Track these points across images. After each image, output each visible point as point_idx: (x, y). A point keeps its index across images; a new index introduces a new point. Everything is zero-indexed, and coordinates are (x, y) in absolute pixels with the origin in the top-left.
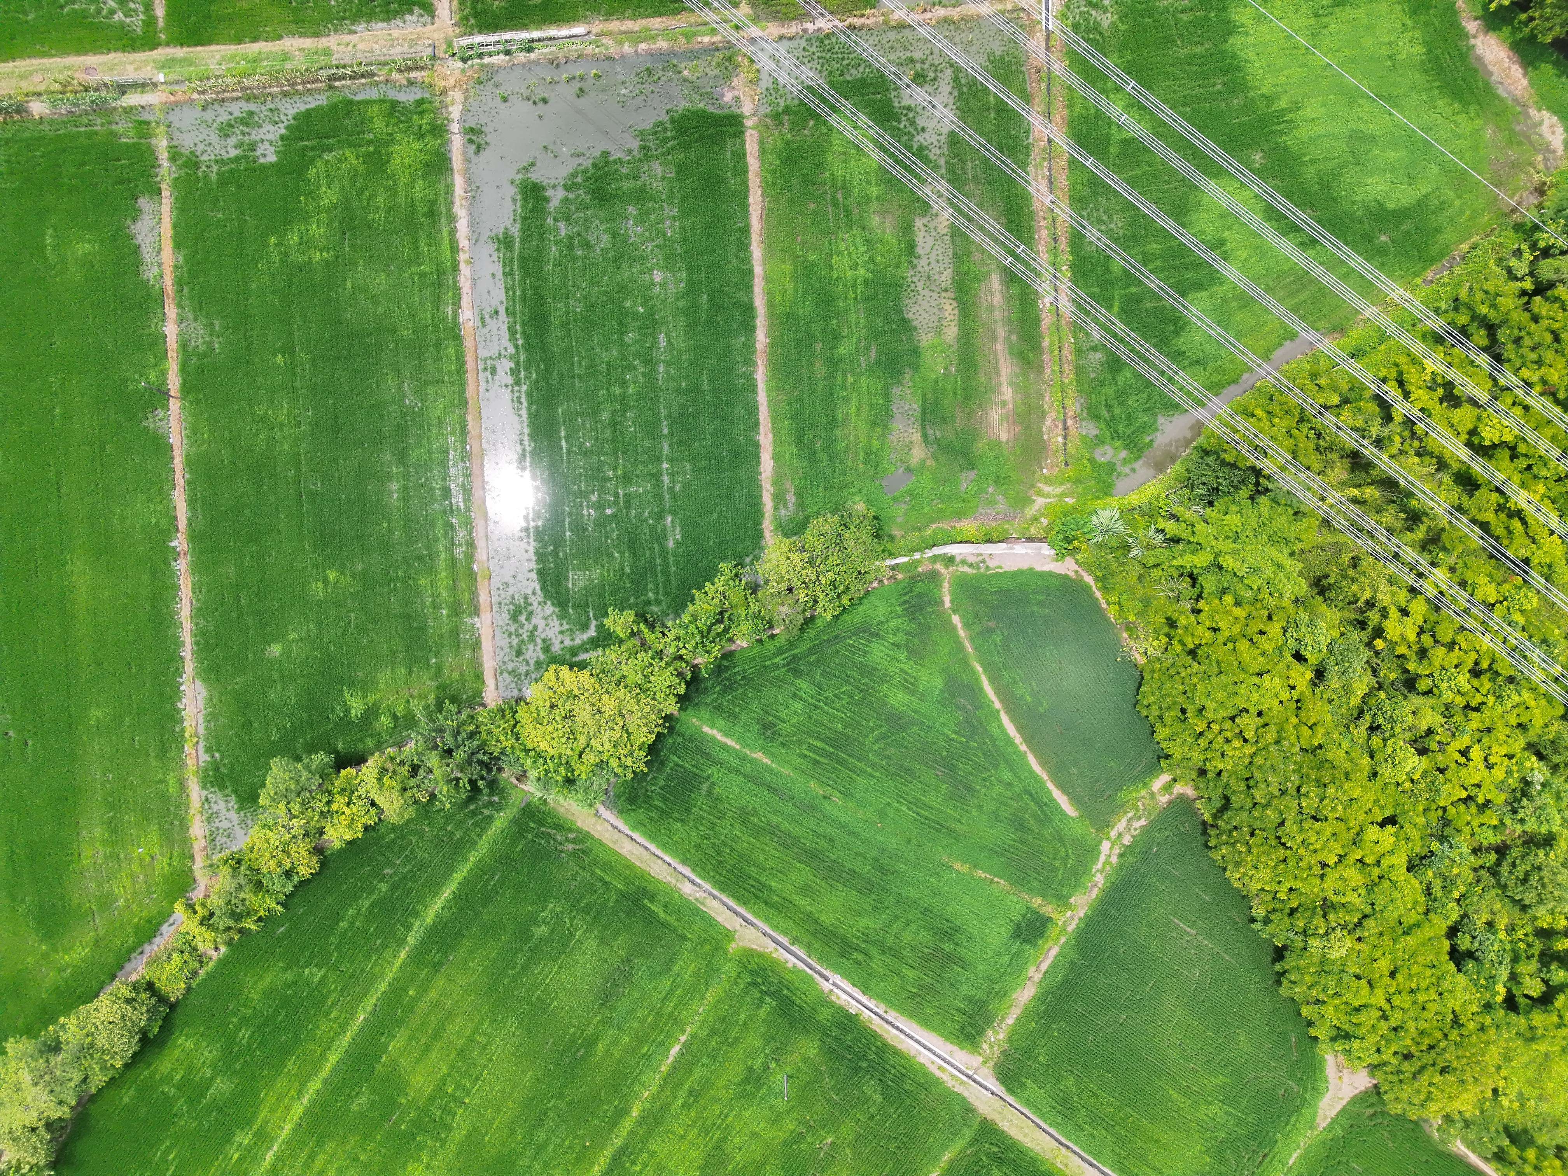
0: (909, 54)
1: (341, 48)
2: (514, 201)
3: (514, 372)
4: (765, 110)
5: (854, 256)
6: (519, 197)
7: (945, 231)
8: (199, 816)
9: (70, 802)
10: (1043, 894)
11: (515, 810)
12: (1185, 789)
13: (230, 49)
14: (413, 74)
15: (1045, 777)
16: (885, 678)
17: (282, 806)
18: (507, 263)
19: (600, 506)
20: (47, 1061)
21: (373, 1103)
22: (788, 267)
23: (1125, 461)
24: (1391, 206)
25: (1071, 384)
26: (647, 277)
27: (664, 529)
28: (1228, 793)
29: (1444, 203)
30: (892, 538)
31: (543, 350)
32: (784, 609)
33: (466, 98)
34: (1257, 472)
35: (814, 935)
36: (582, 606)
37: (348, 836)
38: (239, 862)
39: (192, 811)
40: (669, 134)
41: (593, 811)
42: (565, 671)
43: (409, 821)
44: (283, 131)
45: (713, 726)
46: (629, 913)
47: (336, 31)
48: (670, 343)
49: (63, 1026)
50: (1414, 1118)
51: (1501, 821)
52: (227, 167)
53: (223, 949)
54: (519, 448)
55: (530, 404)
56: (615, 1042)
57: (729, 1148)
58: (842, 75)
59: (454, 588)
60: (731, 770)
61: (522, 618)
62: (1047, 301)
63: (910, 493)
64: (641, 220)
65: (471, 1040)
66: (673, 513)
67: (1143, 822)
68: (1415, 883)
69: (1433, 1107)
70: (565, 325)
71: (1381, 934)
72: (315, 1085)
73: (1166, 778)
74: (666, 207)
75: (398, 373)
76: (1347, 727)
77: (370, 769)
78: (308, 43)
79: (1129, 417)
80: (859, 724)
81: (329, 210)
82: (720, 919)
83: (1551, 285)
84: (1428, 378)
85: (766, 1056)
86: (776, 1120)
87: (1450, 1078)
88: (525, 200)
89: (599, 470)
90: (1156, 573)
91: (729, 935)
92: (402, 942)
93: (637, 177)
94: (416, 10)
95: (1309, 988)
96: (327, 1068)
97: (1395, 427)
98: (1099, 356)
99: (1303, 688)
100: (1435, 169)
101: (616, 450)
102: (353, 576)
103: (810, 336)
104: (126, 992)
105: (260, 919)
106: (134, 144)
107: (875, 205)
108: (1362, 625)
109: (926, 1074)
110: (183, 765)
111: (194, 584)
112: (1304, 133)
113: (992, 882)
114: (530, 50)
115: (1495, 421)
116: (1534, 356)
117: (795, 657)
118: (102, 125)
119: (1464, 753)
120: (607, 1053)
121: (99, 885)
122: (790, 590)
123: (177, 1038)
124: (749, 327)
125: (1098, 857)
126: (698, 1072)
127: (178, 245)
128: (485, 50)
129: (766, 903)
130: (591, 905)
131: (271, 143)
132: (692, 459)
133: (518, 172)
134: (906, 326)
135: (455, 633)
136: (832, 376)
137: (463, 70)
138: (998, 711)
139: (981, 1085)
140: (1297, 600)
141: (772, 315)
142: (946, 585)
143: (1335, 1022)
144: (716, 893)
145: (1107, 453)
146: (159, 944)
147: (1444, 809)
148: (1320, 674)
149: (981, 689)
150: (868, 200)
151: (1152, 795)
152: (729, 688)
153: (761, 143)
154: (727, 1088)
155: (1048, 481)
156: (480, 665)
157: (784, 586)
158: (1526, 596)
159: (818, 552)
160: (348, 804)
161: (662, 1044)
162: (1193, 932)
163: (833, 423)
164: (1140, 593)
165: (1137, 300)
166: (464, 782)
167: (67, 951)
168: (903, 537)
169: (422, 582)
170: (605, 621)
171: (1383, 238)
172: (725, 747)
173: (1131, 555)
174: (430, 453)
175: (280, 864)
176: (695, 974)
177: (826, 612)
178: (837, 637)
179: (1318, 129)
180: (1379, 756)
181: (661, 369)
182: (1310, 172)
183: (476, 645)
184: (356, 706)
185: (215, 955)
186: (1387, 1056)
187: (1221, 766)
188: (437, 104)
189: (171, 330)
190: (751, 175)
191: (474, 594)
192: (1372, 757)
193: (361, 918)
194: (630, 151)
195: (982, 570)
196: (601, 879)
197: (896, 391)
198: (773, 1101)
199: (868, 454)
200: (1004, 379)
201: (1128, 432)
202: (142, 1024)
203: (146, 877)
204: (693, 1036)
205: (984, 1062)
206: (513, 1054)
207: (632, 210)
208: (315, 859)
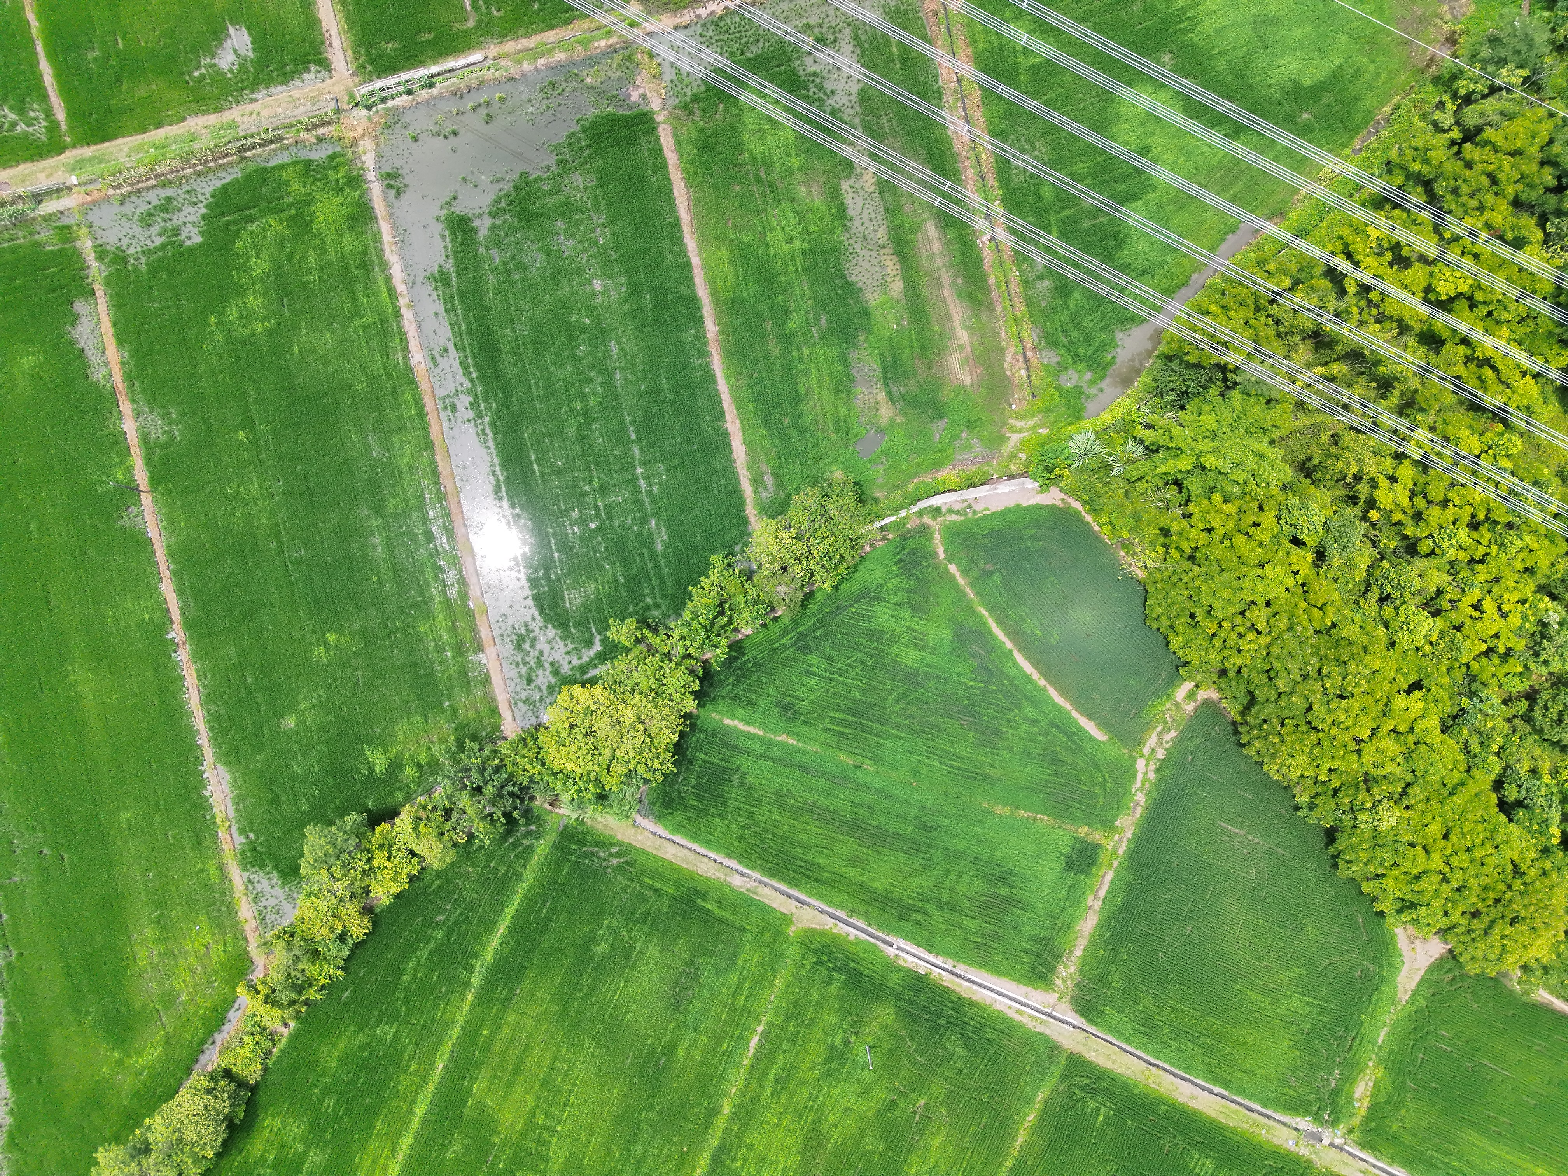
0: (805, 21)
1: (245, 118)
2: (443, 237)
3: (474, 405)
4: (673, 102)
5: (787, 229)
6: (447, 233)
7: (872, 189)
8: (244, 898)
9: (115, 908)
10: (1089, 824)
11: (554, 835)
12: (1208, 693)
13: (137, 139)
14: (321, 131)
15: (1068, 706)
16: (894, 639)
17: (324, 872)
18: (448, 299)
19: (583, 521)
20: (139, 1164)
21: (467, 1150)
22: (724, 253)
23: (1091, 383)
24: (1307, 82)
25: (1023, 316)
26: (587, 289)
27: (650, 533)
28: (1251, 688)
29: (1359, 69)
30: (876, 501)
31: (498, 378)
32: (782, 589)
33: (377, 145)
34: (1223, 368)
35: (870, 903)
36: (583, 623)
37: (395, 890)
38: (292, 935)
39: (237, 895)
40: (583, 144)
41: (631, 822)
42: (577, 689)
43: (452, 864)
44: (204, 211)
45: (733, 717)
46: (685, 916)
47: (237, 102)
48: (622, 349)
49: (149, 1127)
50: (1493, 974)
51: (1525, 666)
52: (155, 256)
53: (292, 1024)
54: (492, 479)
55: (495, 434)
56: (694, 1045)
57: (825, 1128)
58: (743, 53)
59: (454, 628)
60: (759, 757)
61: (527, 646)
62: (985, 238)
63: (885, 453)
64: (570, 235)
65: (552, 1068)
66: (656, 515)
67: (1173, 734)
68: (1452, 743)
69: (1510, 959)
70: (515, 350)
71: (1428, 799)
72: (407, 1141)
73: (1188, 686)
74: (595, 216)
75: (360, 428)
76: (1357, 603)
77: (404, 820)
78: (212, 119)
79: (1088, 340)
80: (876, 688)
81: (261, 280)
82: (775, 905)
83: (1479, 130)
84: (1374, 244)
85: (845, 1031)
86: (866, 1092)
87: (1521, 927)
88: (453, 234)
89: (574, 487)
90: (1141, 486)
91: (786, 919)
92: (467, 985)
93: (559, 192)
94: (312, 67)
95: (1366, 864)
96: (417, 1121)
97: (1351, 298)
98: (1046, 283)
99: (1307, 571)
100: (1344, 39)
101: (588, 464)
102: (353, 635)
103: (759, 316)
104: (205, 1083)
105: (323, 987)
106: (59, 250)
107: (798, 175)
108: (1353, 499)
109: (1006, 1020)
110: (220, 851)
111: (198, 672)
112: (1208, 26)
113: (1035, 819)
114: (431, 85)
115: (1448, 274)
116: (1474, 203)
117: (801, 634)
118: (25, 237)
119: (1477, 606)
120: (688, 1057)
121: (160, 984)
122: (784, 569)
123: (263, 1120)
124: (697, 319)
125: (1135, 776)
126: (781, 1059)
127: (121, 342)
128: (386, 94)
129: (817, 881)
130: (645, 916)
131: (194, 224)
132: (665, 459)
133: (442, 208)
134: (851, 289)
135: (463, 673)
136: (787, 352)
137: (369, 118)
138: (1011, 651)
139: (1061, 1021)
140: (1284, 487)
141: (717, 304)
142: (937, 536)
143: (1398, 894)
144: (765, 880)
145: (1072, 378)
146: (229, 1031)
147: (1468, 666)
148: (1321, 555)
149: (990, 633)
150: (791, 172)
151: (1178, 705)
152: (743, 676)
153: (676, 135)
154: (812, 1069)
155: (1019, 416)
156: (494, 700)
157: (777, 566)
158: (1510, 440)
159: (805, 527)
160: (389, 858)
161: (740, 1037)
162: (1243, 832)
163: (797, 398)
164: (1129, 509)
165: (1074, 221)
166: (498, 814)
167: (140, 1053)
168: (886, 497)
169: (422, 629)
170: (609, 634)
171: (1306, 116)
172: (749, 736)
173: (1114, 472)
174: (406, 500)
175: (332, 930)
176: (760, 964)
177: (824, 584)
178: (839, 607)
179: (1221, 21)
180: (1393, 625)
181: (618, 376)
182: (1221, 64)
183: (486, 681)
184: (380, 762)
185: (285, 1032)
186: (1456, 917)
187: (1239, 662)
188: (350, 156)
189: (129, 427)
190: (671, 169)
191: (475, 631)
192: (1387, 627)
193: (422, 969)
194: (548, 167)
195: (970, 515)
196: (651, 888)
197: (853, 355)
198: (860, 1074)
199: (836, 423)
200: (957, 323)
201: (1089, 353)
202: (226, 1111)
203: (204, 967)
204: (770, 1025)
205: (1061, 998)
206: (596, 1075)
207: (560, 225)
208: (366, 919)
